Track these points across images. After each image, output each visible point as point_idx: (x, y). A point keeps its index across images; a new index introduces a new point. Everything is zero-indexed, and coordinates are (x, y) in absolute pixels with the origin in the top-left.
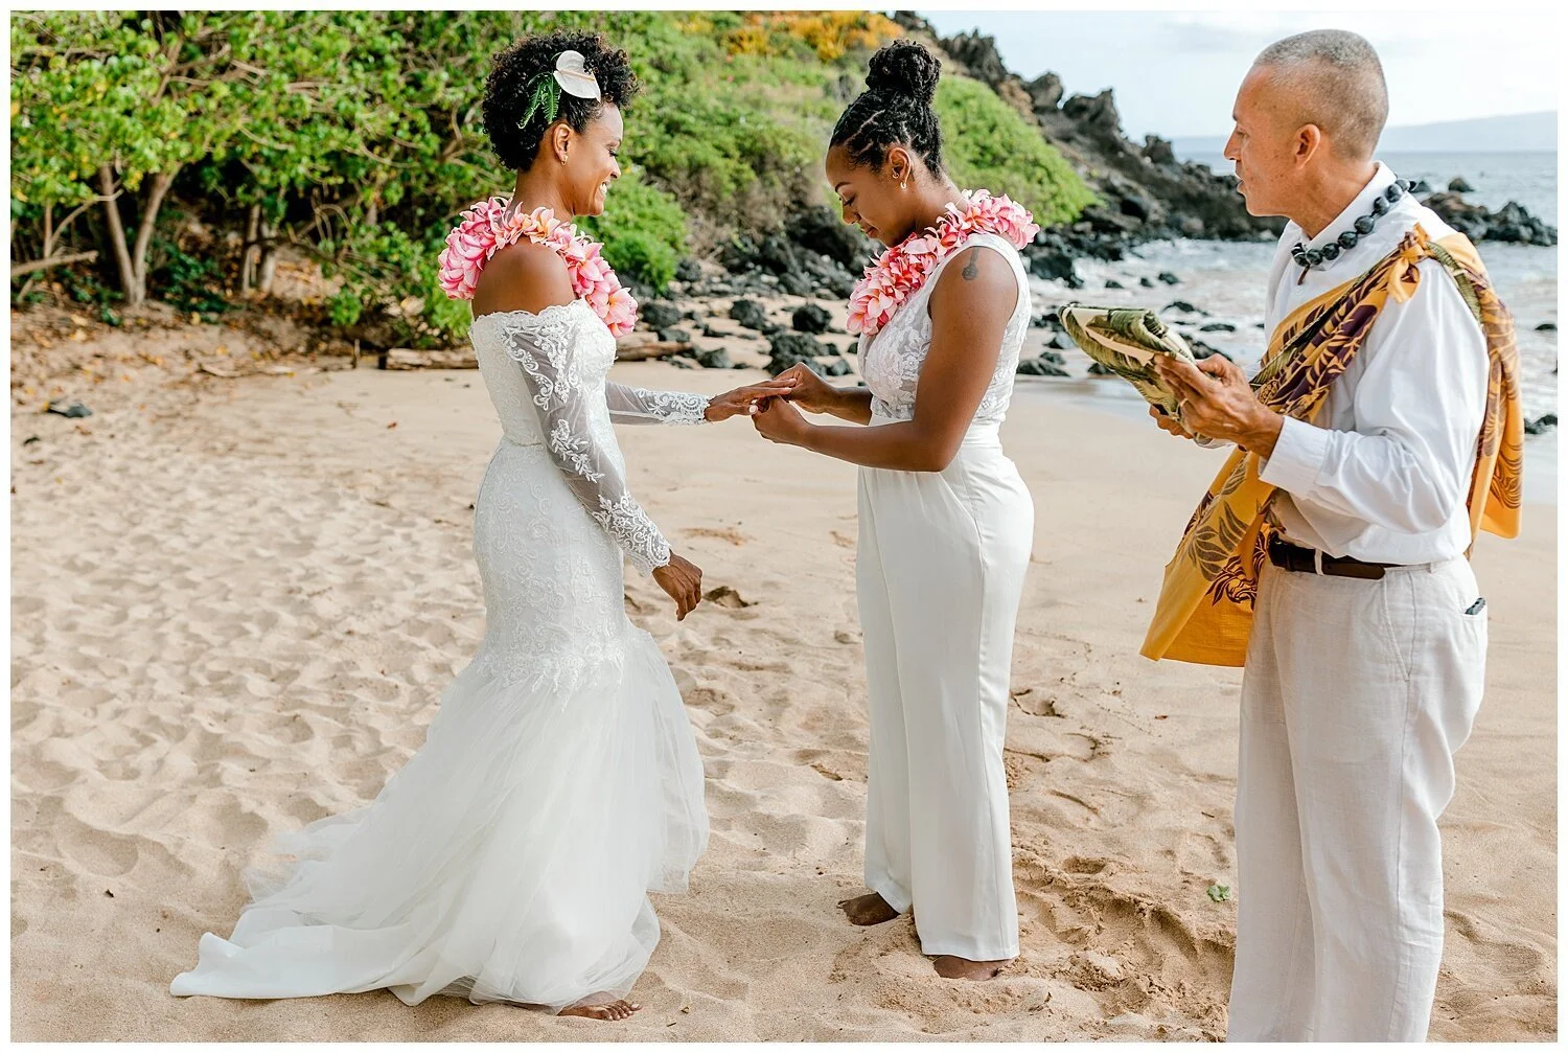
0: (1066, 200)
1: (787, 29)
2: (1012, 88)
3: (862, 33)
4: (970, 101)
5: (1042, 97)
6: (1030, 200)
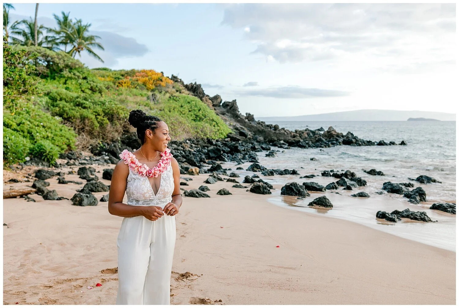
0: (222, 131)
1: (137, 81)
2: (206, 99)
3: (160, 82)
4: (193, 102)
5: (215, 102)
6: (211, 131)
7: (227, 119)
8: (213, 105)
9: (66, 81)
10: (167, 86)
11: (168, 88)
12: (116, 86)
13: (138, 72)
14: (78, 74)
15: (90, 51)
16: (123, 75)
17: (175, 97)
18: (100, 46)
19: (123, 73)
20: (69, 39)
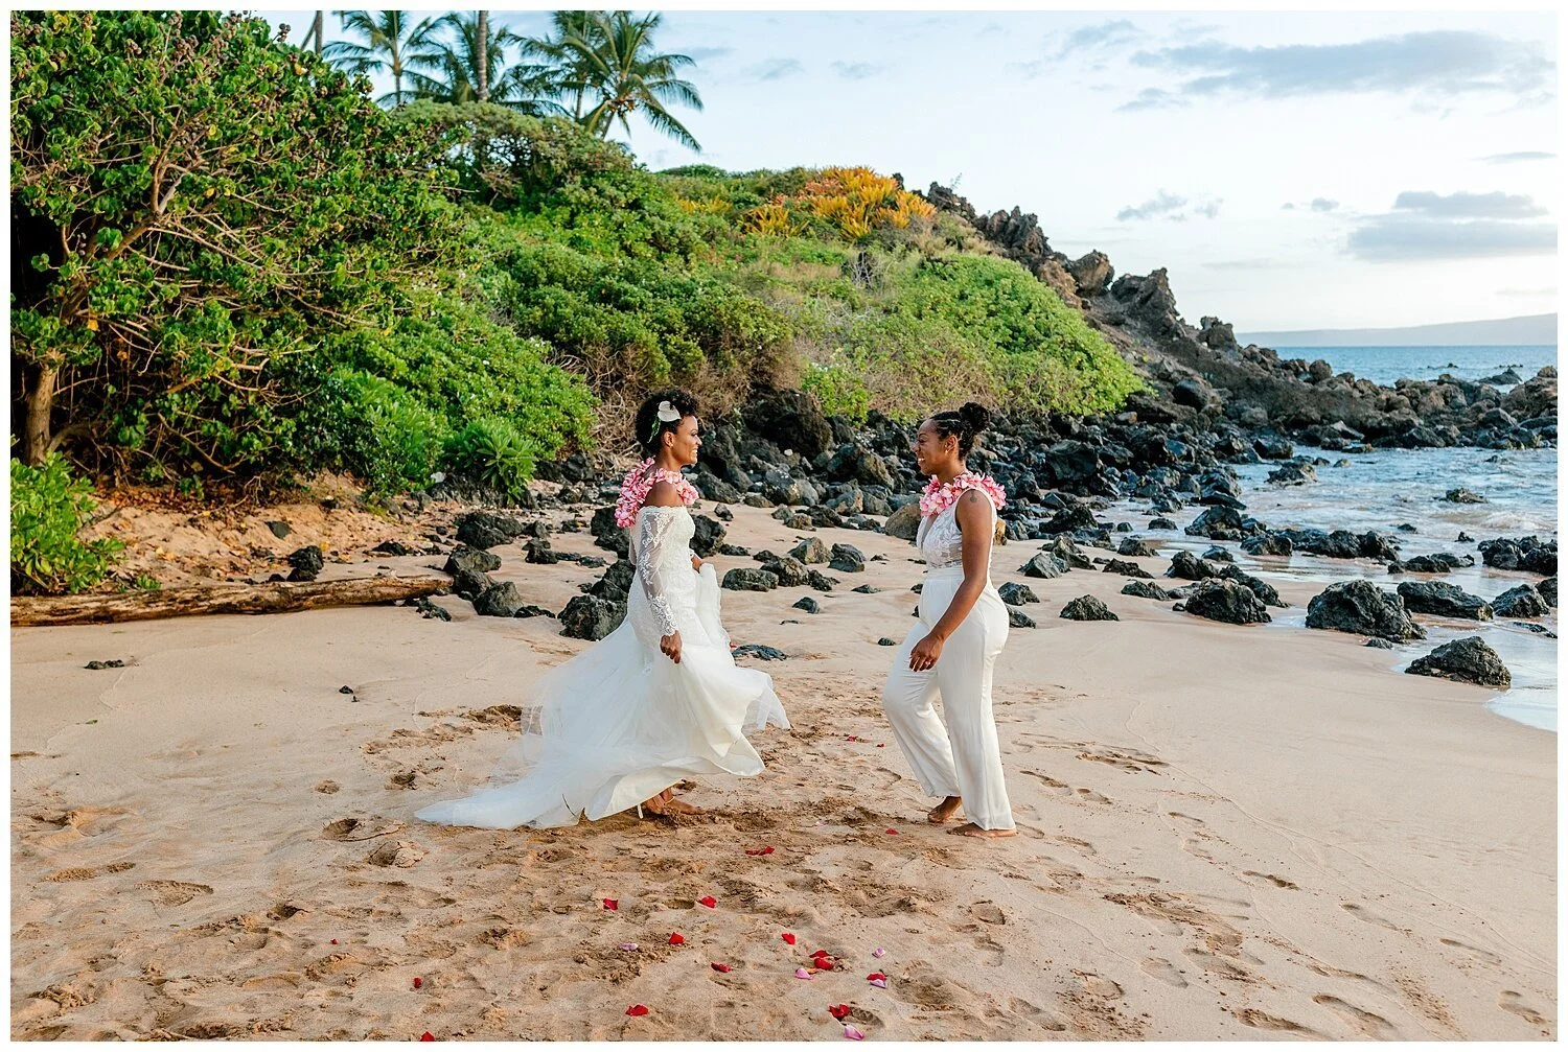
0: (1110, 387)
1: (810, 208)
2: (1054, 269)
3: (890, 212)
4: (1003, 281)
5: (1088, 278)
6: (1068, 385)
7: (1131, 341)
8: (1079, 292)
9: (573, 215)
10: (914, 226)
11: (918, 231)
12: (738, 227)
13: (817, 176)
14: (611, 191)
15: (657, 112)
16: (761, 192)
17: (940, 264)
18: (689, 94)
19: (763, 182)
20: (589, 72)
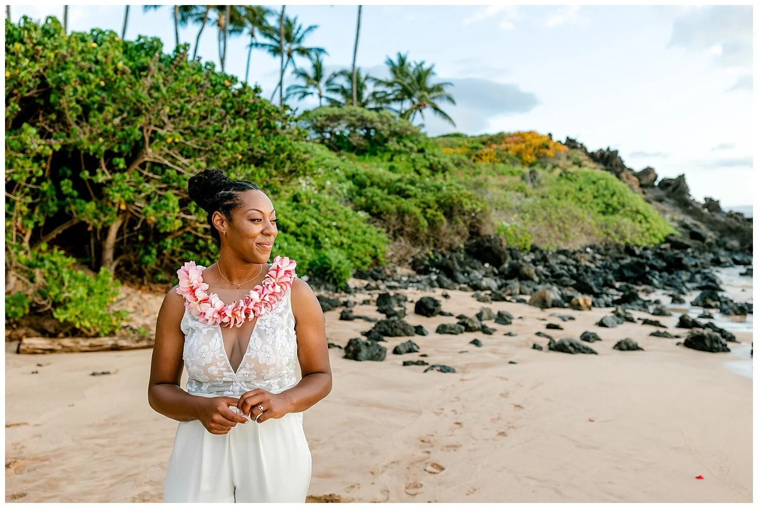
9: (392, 156)
15: (436, 109)
18: (450, 99)
20: (406, 93)
